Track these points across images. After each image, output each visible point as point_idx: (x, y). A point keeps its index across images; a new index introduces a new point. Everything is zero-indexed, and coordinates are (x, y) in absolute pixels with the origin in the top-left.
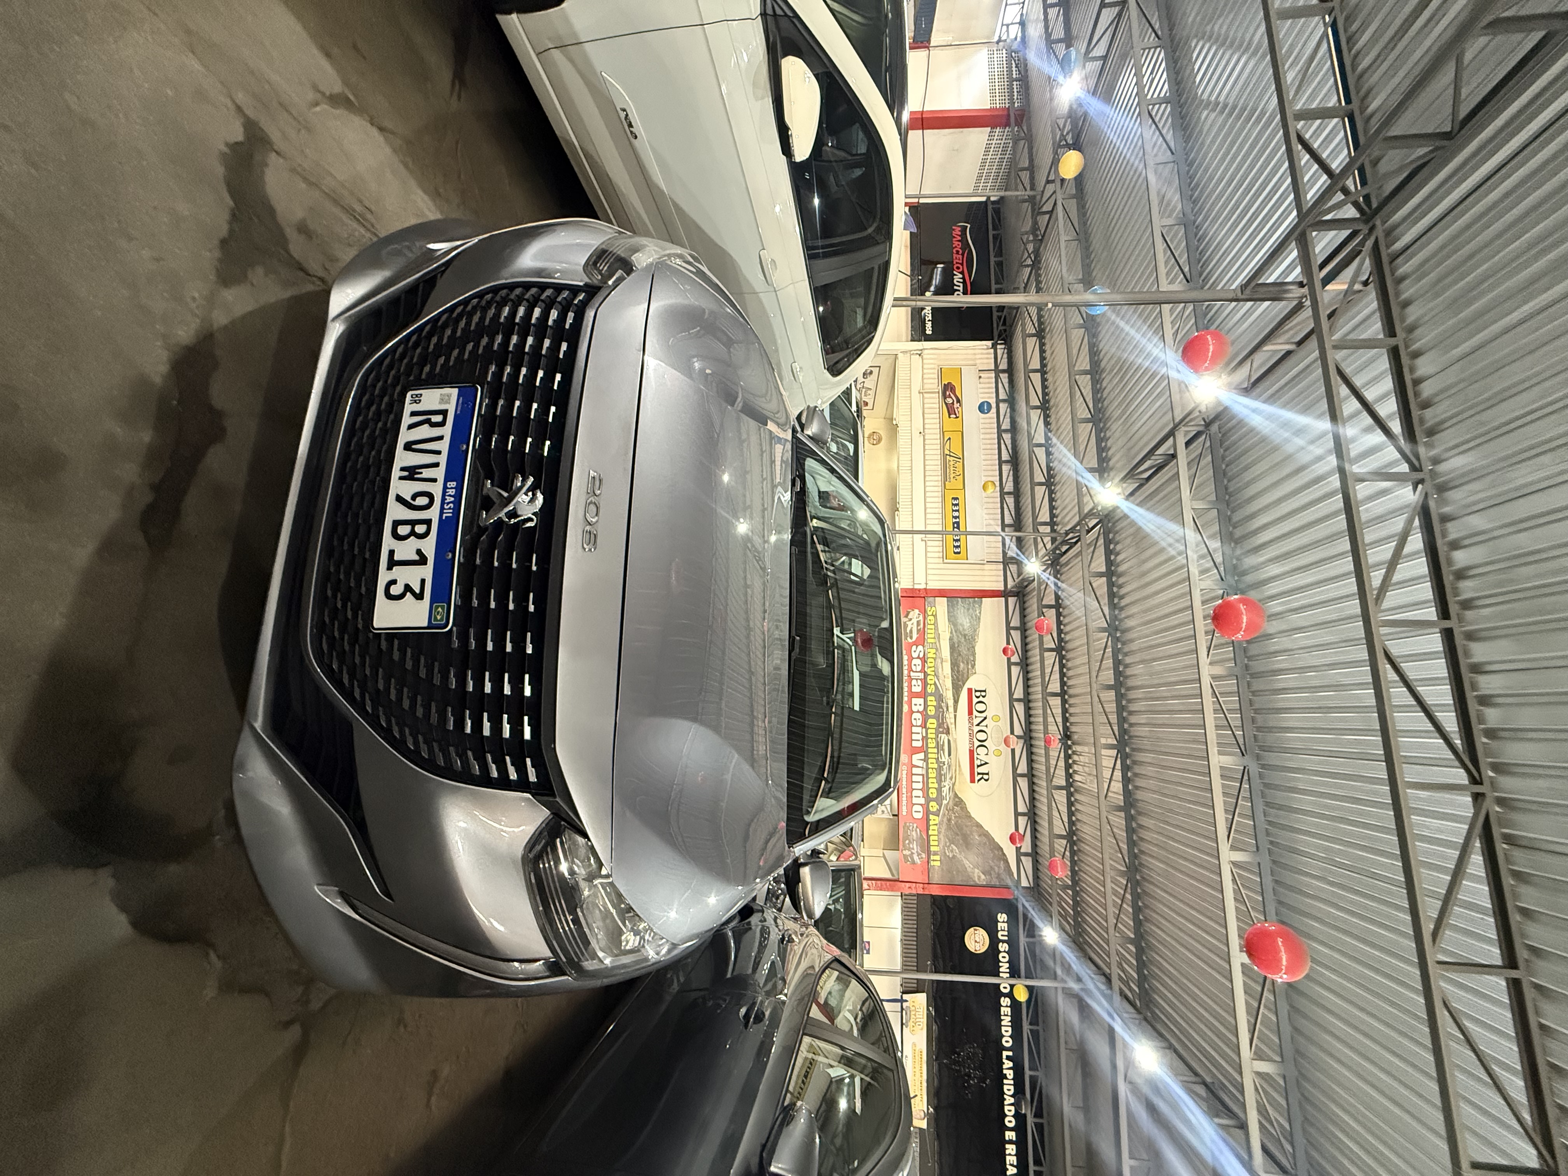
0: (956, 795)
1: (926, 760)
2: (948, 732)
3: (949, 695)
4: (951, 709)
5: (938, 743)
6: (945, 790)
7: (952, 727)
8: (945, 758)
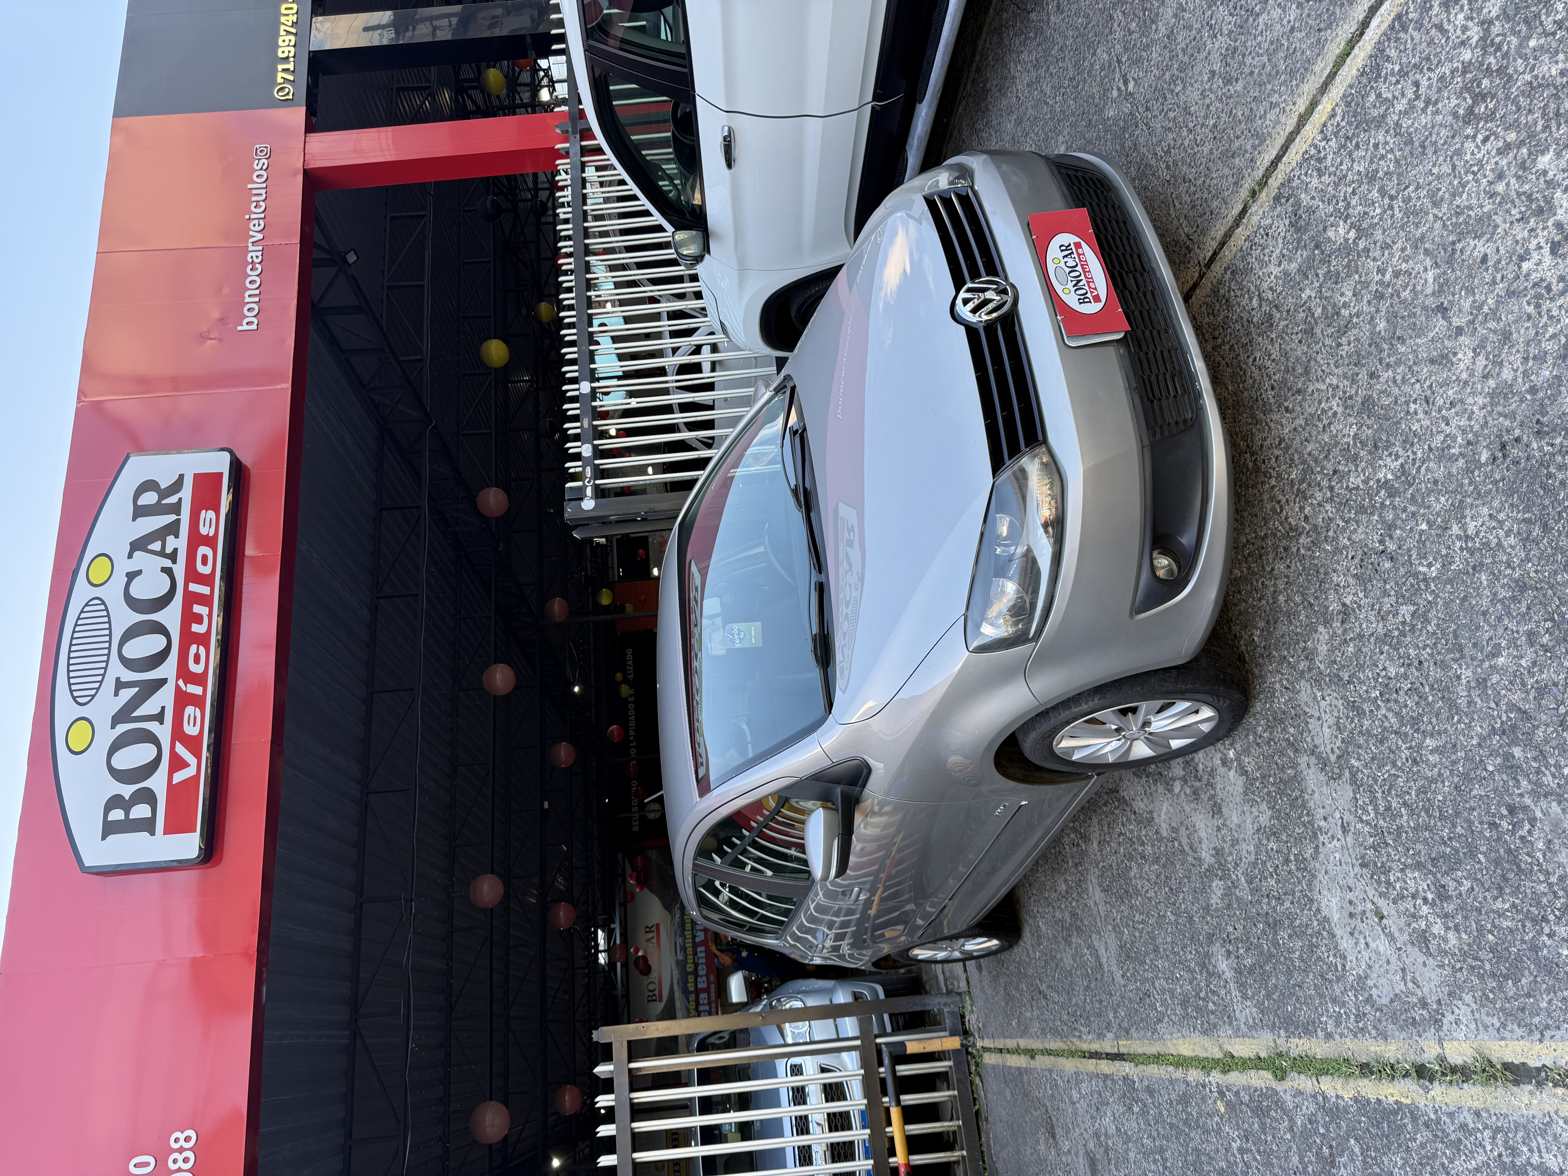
0: (670, 912)
1: (694, 937)
2: (678, 962)
3: (678, 994)
4: (675, 982)
5: (685, 951)
6: (678, 915)
7: (674, 966)
8: (679, 940)
